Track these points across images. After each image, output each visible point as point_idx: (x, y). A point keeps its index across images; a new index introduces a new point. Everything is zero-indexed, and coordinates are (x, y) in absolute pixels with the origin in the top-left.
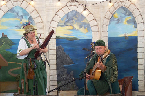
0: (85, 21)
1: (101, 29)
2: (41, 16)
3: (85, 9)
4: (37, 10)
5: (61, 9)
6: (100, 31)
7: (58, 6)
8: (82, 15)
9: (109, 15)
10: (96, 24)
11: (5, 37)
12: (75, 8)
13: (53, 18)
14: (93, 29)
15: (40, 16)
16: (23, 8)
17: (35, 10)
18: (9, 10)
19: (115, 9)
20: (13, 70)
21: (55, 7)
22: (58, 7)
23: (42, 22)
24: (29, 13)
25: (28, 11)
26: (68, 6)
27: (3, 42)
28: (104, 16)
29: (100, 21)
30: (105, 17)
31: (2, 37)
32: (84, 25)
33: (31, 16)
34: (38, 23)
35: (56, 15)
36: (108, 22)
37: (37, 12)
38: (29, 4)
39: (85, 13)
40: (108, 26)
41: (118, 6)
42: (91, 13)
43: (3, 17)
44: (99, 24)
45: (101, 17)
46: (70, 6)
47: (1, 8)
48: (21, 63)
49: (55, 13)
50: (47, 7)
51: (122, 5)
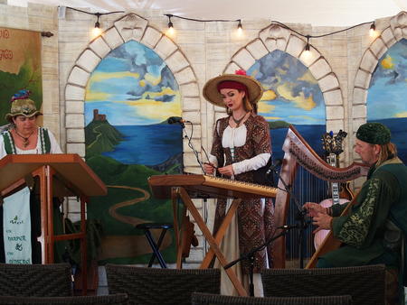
0: (306, 78)
1: (350, 99)
2: (193, 66)
3: (307, 47)
4: (183, 50)
5: (245, 47)
6: (346, 103)
7: (238, 41)
8: (300, 64)
9: (370, 62)
10: (337, 85)
11: (100, 122)
12: (281, 45)
13: (224, 72)
14: (328, 98)
15: (190, 66)
16: (147, 45)
17: (179, 49)
18: (110, 52)
19: (386, 45)
20: (121, 205)
21: (230, 41)
22: (238, 43)
23: (195, 82)
24: (163, 57)
25: (159, 53)
26: (264, 40)
27: (96, 134)
28: (356, 64)
29: (347, 77)
30: (360, 68)
31: (94, 122)
32: (303, 88)
33: (167, 66)
34: (186, 84)
35: (232, 62)
36: (366, 79)
37: (184, 56)
38: (163, 35)
39: (307, 57)
40: (367, 92)
41: (392, 37)
42: (322, 57)
43: (96, 68)
44: (344, 84)
45: (350, 67)
46: (268, 39)
47: (91, 46)
48: (141, 187)
49: (229, 57)
50: (209, 42)
51: (403, 34)
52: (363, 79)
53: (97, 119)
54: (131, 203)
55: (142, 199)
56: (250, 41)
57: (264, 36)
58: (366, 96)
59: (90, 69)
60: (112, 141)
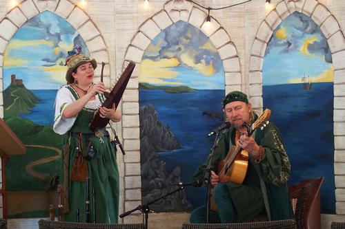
1: (247, 66)
2: (103, 35)
3: (208, 19)
4: (94, 20)
5: (151, 18)
6: (243, 70)
7: (145, 12)
9: (265, 33)
10: (235, 53)
11: (18, 86)
12: (184, 16)
13: (132, 40)
14: (227, 65)
15: (100, 35)
16: (61, 16)
17: (90, 20)
19: (280, 17)
20: (37, 163)
21: (138, 12)
22: (144, 14)
23: (105, 50)
24: (76, 26)
25: (72, 23)
26: (168, 11)
27: (13, 98)
28: (253, 34)
29: (245, 46)
30: (256, 38)
31: (12, 86)
33: (79, 35)
34: (97, 51)
35: (139, 31)
36: (262, 48)
37: (95, 25)
38: (76, 6)
39: (208, 28)
40: (262, 59)
41: (286, 9)
42: (222, 28)
44: (242, 53)
45: (247, 38)
46: (173, 10)
47: (8, 16)
48: (55, 147)
49: (136, 27)
50: (118, 13)
51: (296, 7)
52: (259, 48)
53: (15, 83)
54: (46, 161)
55: (56, 157)
56: (155, 12)
57: (169, 7)
58: (262, 64)
59: (8, 37)
60: (29, 104)
